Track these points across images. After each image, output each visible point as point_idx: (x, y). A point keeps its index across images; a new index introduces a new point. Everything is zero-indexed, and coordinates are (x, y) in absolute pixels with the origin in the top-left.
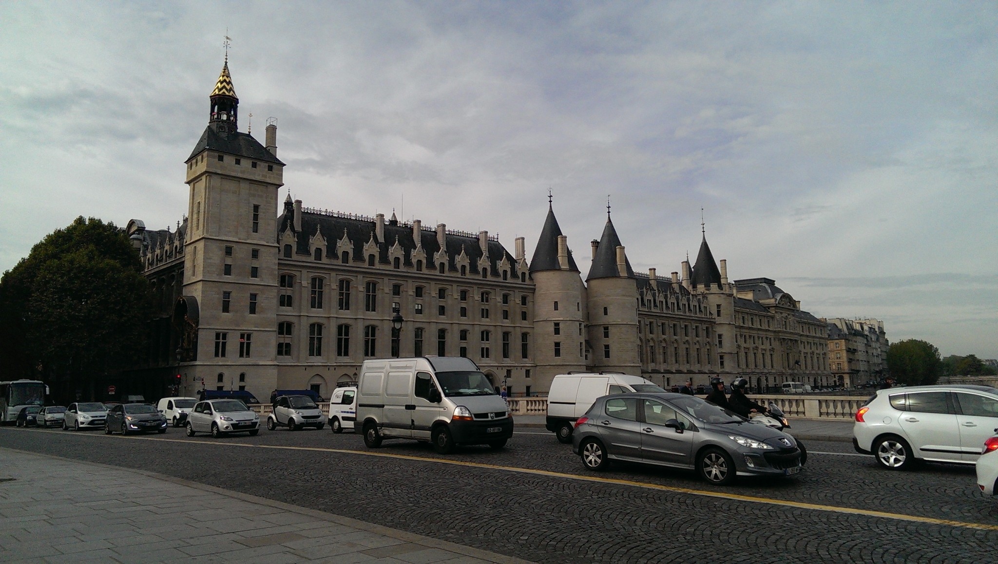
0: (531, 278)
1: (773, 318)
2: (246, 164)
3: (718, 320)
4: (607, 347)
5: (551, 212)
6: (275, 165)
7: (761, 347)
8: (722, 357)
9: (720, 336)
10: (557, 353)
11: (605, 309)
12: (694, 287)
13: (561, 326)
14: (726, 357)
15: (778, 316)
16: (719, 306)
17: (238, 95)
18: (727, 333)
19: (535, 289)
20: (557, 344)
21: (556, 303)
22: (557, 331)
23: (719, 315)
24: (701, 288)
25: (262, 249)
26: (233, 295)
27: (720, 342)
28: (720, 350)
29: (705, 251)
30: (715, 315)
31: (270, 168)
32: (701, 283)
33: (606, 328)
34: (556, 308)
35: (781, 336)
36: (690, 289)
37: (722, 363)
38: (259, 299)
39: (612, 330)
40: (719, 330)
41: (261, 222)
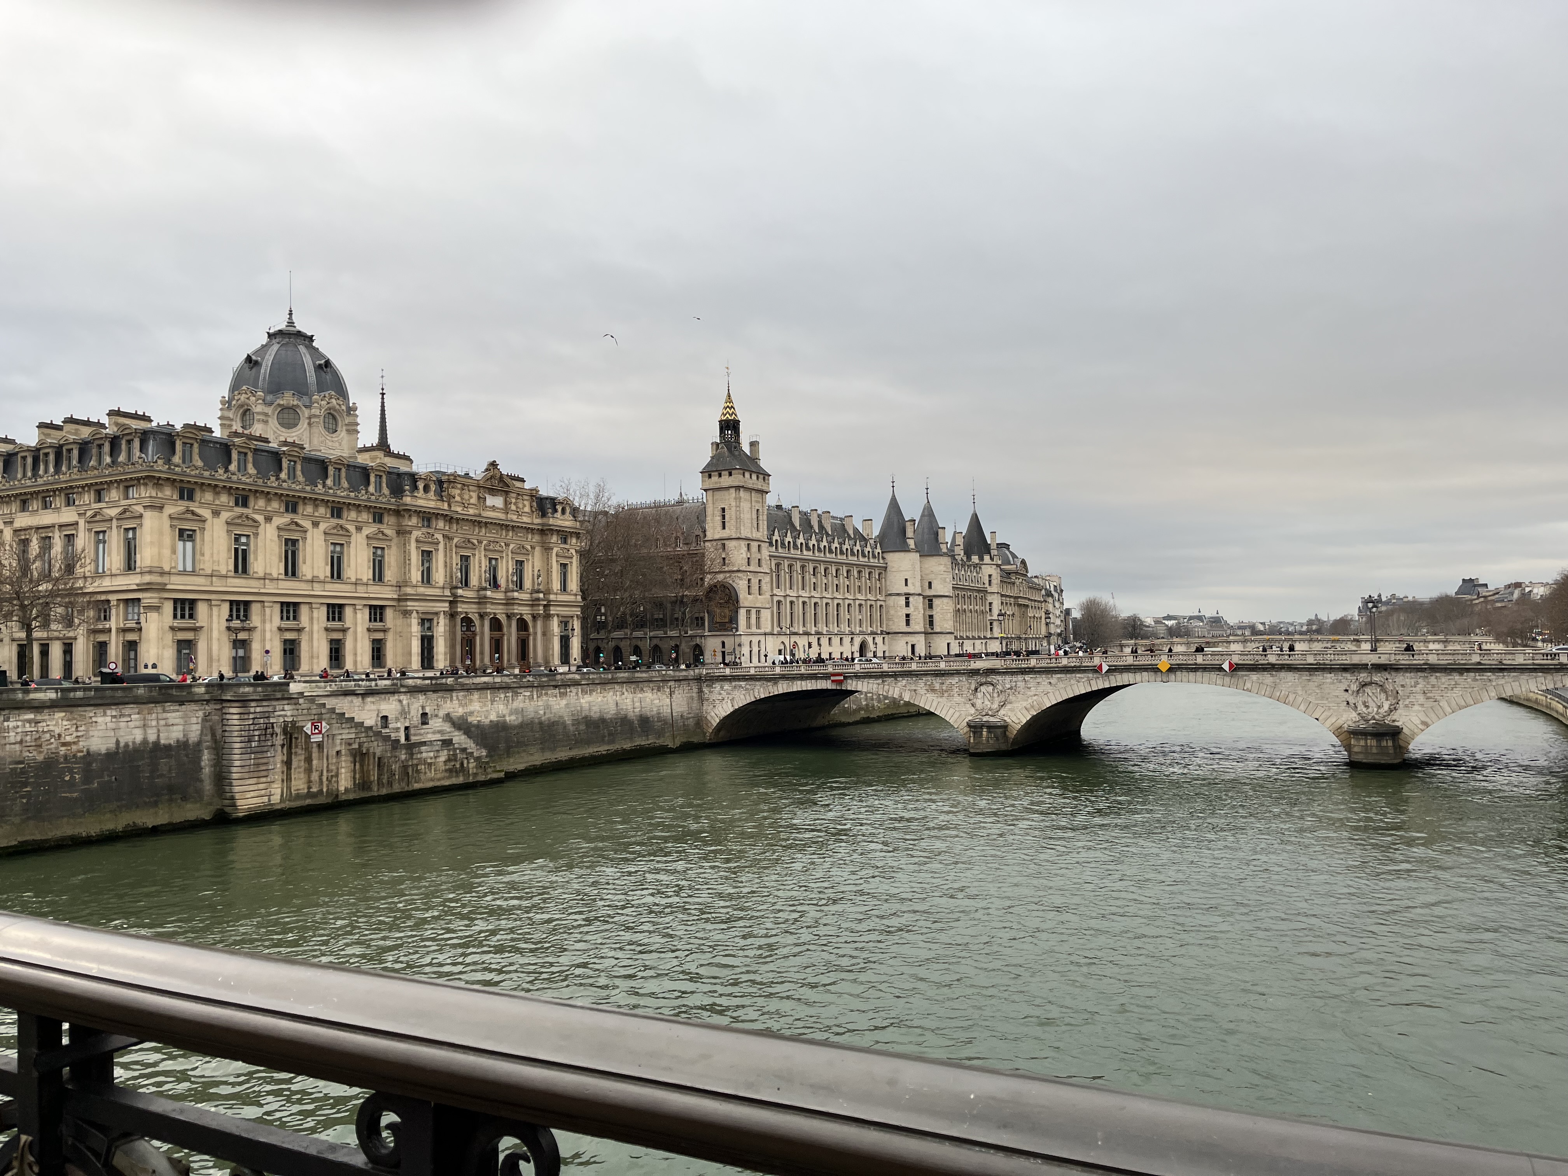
0: (883, 558)
1: (1014, 583)
2: (754, 477)
3: (989, 590)
4: (931, 617)
5: (894, 496)
6: (766, 476)
7: (1008, 613)
8: (991, 624)
9: (990, 604)
10: (908, 623)
11: (930, 583)
12: (969, 559)
13: (911, 599)
14: (995, 624)
15: (1018, 582)
16: (990, 576)
17: (740, 418)
18: (996, 601)
19: (886, 568)
20: (908, 616)
21: (906, 580)
22: (907, 604)
23: (990, 585)
24: (975, 559)
25: (763, 544)
26: (752, 581)
27: (990, 610)
28: (989, 618)
29: (975, 524)
30: (987, 585)
31: (764, 479)
32: (975, 554)
33: (930, 601)
34: (906, 585)
35: (1021, 601)
36: (965, 559)
37: (991, 629)
38: (763, 583)
39: (936, 602)
40: (990, 598)
41: (760, 522)
